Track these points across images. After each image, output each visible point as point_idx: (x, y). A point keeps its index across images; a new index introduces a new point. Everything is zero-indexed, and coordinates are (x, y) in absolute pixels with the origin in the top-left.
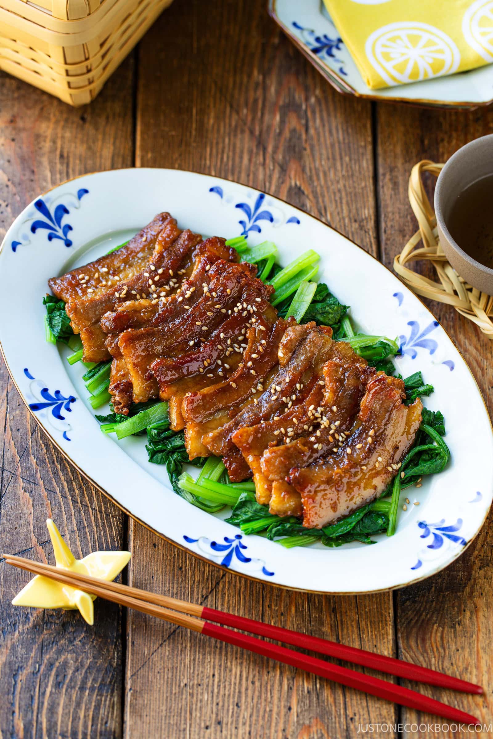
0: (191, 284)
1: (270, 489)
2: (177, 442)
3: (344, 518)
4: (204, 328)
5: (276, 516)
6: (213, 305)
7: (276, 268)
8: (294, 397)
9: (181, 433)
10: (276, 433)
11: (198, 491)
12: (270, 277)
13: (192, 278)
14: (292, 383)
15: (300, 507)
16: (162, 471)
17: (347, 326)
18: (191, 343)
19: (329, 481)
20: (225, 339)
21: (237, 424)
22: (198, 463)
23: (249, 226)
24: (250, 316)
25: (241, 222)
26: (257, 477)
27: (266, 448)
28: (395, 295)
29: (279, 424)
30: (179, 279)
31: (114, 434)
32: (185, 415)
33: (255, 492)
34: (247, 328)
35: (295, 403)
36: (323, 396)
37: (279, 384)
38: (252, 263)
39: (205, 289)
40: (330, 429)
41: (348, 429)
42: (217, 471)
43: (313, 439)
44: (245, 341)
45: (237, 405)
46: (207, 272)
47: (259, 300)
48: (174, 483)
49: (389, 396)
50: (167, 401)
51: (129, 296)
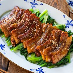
0: (24, 19)
1: (45, 57)
2: (26, 51)
3: (60, 61)
4: (28, 27)
5: (47, 62)
6: (28, 23)
7: (39, 14)
8: (47, 38)
9: (26, 49)
10: (45, 46)
11: (31, 60)
12: (38, 16)
13: (24, 18)
14: (46, 36)
15: (52, 60)
16: (23, 57)
17: (55, 23)
18: (26, 31)
19: (56, 54)
20: (32, 29)
21: (37, 45)
22: (30, 54)
23: (33, 6)
24: (36, 24)
25: (31, 6)
26: (42, 55)
27: (43, 49)
28: (63, 16)
29: (45, 44)
30: (21, 18)
31: (13, 51)
32: (26, 45)
33: (42, 58)
34: (36, 26)
35: (47, 40)
36: (53, 38)
37: (44, 36)
38: (35, 13)
39: (27, 20)
40: (55, 44)
41: (58, 43)
42: (34, 55)
43: (52, 46)
44: (36, 29)
45: (36, 42)
46: (26, 16)
47: (37, 20)
48: (26, 59)
49: (66, 36)
50: (23, 43)
51: (12, 23)
